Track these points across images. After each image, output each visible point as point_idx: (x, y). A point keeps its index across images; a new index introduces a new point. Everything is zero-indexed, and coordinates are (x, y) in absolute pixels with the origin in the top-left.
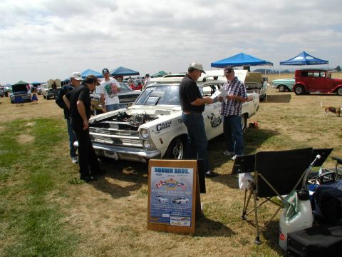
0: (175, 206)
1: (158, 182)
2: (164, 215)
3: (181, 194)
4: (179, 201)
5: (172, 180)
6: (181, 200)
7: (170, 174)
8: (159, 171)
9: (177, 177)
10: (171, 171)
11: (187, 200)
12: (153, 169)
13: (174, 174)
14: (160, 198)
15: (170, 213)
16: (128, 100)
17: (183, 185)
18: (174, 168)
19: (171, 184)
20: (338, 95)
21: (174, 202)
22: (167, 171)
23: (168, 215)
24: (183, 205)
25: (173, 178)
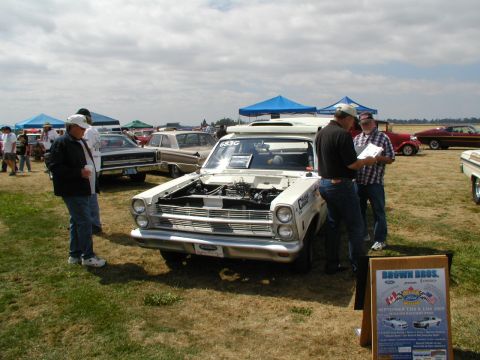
0: (420, 333)
1: (389, 295)
2: (402, 350)
3: (428, 310)
4: (425, 323)
5: (411, 289)
6: (429, 322)
7: (408, 280)
8: (390, 276)
9: (420, 285)
10: (410, 276)
11: (438, 320)
12: (379, 273)
13: (414, 279)
14: (393, 322)
15: (411, 344)
16: (137, 161)
17: (430, 295)
18: (414, 271)
19: (411, 297)
20: (404, 155)
21: (417, 325)
22: (403, 276)
23: (408, 349)
24: (433, 329)
25: (413, 286)
